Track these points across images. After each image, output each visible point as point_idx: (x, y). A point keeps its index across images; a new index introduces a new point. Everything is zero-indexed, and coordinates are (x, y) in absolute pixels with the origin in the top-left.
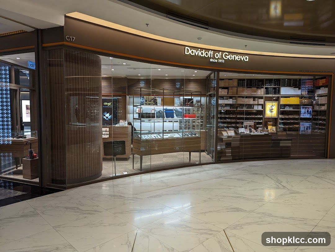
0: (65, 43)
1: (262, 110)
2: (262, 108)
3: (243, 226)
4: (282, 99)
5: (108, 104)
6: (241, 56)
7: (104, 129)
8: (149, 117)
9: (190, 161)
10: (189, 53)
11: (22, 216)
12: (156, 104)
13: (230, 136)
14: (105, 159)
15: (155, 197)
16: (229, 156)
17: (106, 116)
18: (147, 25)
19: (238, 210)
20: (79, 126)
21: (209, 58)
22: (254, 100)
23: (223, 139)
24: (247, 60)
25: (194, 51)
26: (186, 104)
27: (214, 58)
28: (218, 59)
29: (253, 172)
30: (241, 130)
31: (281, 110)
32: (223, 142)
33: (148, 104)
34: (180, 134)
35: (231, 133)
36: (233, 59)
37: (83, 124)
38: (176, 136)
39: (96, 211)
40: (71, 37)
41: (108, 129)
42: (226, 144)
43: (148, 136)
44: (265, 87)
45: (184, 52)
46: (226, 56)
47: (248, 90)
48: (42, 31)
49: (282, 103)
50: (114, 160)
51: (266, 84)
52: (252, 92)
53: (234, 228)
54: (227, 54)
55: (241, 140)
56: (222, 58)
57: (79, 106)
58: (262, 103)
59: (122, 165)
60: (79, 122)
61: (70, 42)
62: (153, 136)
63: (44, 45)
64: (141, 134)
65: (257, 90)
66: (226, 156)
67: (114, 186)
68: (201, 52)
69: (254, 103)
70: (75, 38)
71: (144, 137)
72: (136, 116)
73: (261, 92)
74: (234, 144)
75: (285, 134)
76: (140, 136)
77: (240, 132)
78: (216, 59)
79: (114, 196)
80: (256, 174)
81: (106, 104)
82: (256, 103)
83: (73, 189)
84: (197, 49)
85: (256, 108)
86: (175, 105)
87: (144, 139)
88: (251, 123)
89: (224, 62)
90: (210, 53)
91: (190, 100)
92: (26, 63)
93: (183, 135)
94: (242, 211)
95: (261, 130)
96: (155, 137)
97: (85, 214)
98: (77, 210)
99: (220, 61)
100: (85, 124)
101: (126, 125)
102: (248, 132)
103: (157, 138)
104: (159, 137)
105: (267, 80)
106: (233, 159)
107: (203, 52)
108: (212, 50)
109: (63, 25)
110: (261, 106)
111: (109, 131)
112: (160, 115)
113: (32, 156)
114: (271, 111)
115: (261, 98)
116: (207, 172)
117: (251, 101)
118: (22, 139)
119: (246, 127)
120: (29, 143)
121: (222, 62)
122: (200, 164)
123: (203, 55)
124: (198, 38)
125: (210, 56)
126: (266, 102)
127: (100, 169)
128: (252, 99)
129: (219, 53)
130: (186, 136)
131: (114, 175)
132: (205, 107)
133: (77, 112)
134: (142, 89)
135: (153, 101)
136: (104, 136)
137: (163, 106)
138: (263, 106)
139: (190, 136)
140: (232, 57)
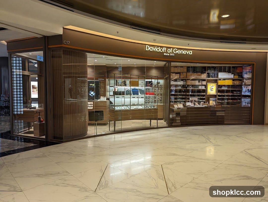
0: (63, 45)
1: (205, 89)
2: (205, 88)
3: (174, 163)
4: (219, 81)
5: (93, 85)
6: (187, 51)
7: (89, 103)
8: (120, 94)
9: (151, 126)
10: (148, 49)
11: (36, 157)
12: (125, 85)
13: (179, 108)
14: (90, 124)
15: (122, 147)
16: (178, 123)
17: (91, 93)
18: (118, 32)
19: (174, 155)
20: (72, 101)
21: (163, 53)
22: (199, 82)
23: (174, 110)
24: (191, 54)
25: (152, 48)
26: (147, 85)
27: (167, 53)
28: (169, 53)
29: (193, 133)
30: (188, 104)
31: (219, 89)
32: (174, 112)
33: (120, 85)
34: (143, 106)
35: (181, 106)
36: (181, 53)
37: (75, 100)
38: (140, 107)
39: (82, 155)
40: (67, 41)
41: (92, 103)
42: (176, 114)
43: (120, 108)
44: (207, 72)
45: (145, 49)
46: (176, 51)
47: (195, 75)
48: (48, 37)
49: (219, 84)
50: (95, 125)
51: (207, 70)
52: (198, 76)
53: (168, 164)
54: (177, 49)
55: (187, 111)
56: (173, 53)
57: (72, 86)
58: (205, 84)
59: (102, 128)
60: (71, 98)
61: (67, 44)
62: (123, 108)
63: (49, 47)
64: (114, 106)
65: (201, 74)
66: (176, 122)
67: (95, 141)
68: (157, 49)
69: (199, 84)
70: (69, 42)
71: (117, 108)
72: (112, 93)
73: (204, 76)
74: (182, 114)
75: (221, 106)
76: (114, 107)
77: (187, 105)
78: (168, 53)
79: (95, 147)
80: (195, 134)
81: (91, 85)
82: (200, 84)
83: (68, 143)
84: (155, 47)
85: (200, 88)
86: (139, 86)
87: (117, 109)
88: (196, 99)
89: (174, 55)
90: (164, 49)
91: (150, 82)
92: (36, 57)
93: (145, 107)
94: (177, 155)
95: (203, 104)
96: (124, 108)
97: (75, 156)
98: (71, 154)
99: (171, 54)
100: (76, 100)
101: (105, 100)
102: (193, 105)
103: (126, 109)
104: (127, 108)
105: (208, 67)
106: (181, 125)
107: (159, 49)
108: (165, 47)
109: (62, 34)
110: (204, 86)
111: (93, 104)
112: (128, 93)
113: (40, 121)
114: (212, 90)
115: (204, 80)
116: (161, 133)
117: (197, 83)
118: (34, 110)
119: (191, 102)
120: (39, 112)
121: (173, 55)
122: (157, 128)
123: (159, 51)
124: (154, 40)
125: (164, 52)
126: (207, 83)
127: (86, 130)
128: (198, 81)
129: (170, 49)
130: (147, 108)
131: (96, 134)
132: (163, 87)
133: (70, 90)
134: (115, 75)
135: (123, 83)
136: (89, 108)
137: (130, 87)
138: (206, 86)
139: (150, 108)
140: (180, 51)
